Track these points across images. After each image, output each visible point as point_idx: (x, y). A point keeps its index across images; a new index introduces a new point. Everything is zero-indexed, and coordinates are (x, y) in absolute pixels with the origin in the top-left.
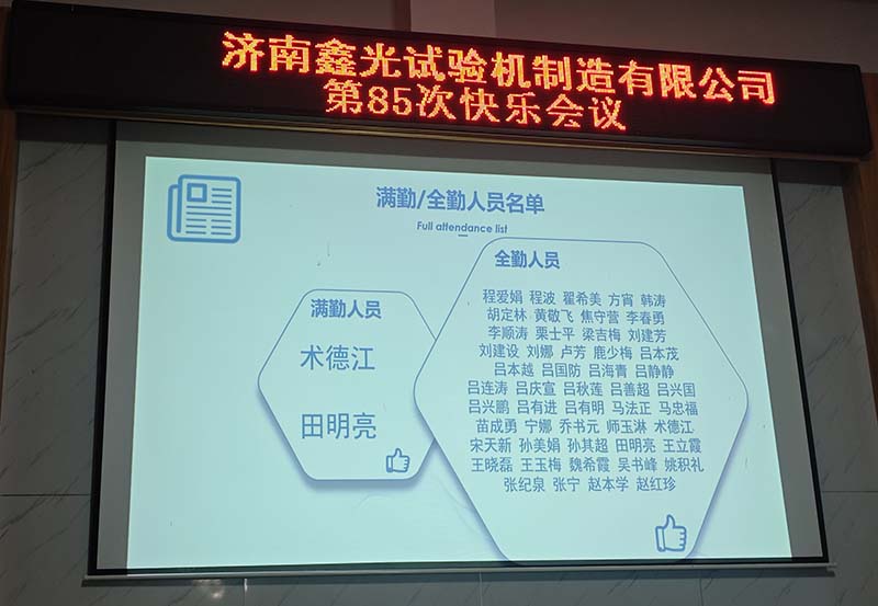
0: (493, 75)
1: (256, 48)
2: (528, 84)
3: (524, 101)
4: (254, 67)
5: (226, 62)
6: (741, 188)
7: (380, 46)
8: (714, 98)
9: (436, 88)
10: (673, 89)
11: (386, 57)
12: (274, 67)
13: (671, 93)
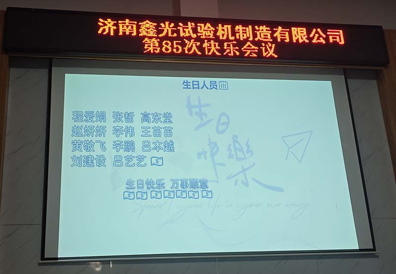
0: (218, 34)
1: (113, 25)
2: (233, 38)
3: (231, 45)
4: (112, 33)
5: (100, 32)
6: (330, 82)
7: (167, 23)
8: (317, 42)
9: (192, 40)
10: (298, 39)
11: (170, 28)
12: (121, 33)
13: (298, 40)
